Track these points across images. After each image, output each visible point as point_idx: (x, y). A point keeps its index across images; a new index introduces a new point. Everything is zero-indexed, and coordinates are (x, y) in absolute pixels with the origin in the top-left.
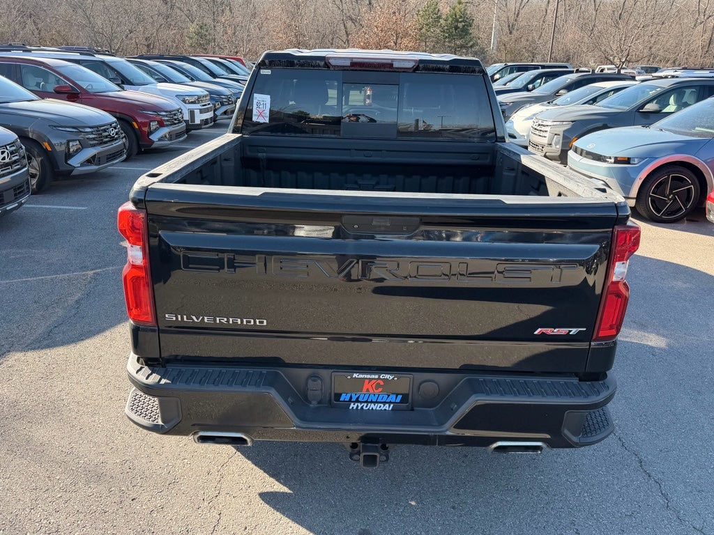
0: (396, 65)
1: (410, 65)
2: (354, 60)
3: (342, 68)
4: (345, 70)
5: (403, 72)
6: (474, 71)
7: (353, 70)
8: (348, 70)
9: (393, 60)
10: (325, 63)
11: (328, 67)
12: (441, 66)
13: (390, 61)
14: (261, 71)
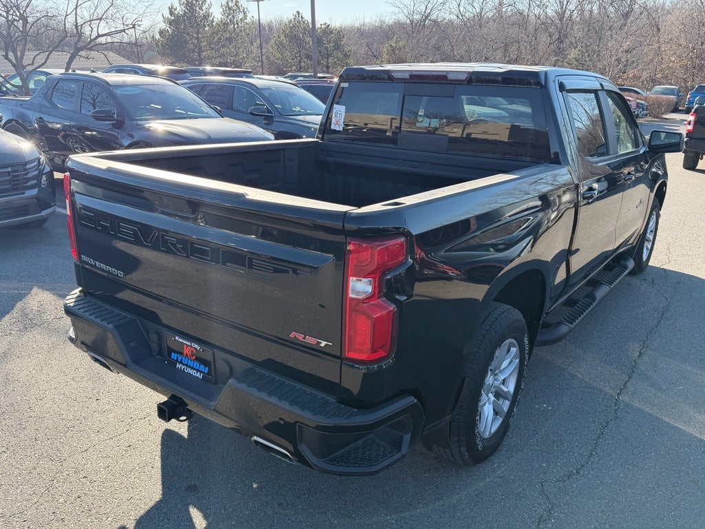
0: (450, 77)
1: (464, 77)
2: (414, 73)
3: (403, 81)
4: (406, 83)
5: (459, 84)
6: (529, 83)
7: (412, 83)
8: (409, 83)
9: (448, 72)
10: (388, 77)
11: (392, 80)
12: (493, 77)
13: (444, 73)
14: (342, 84)
